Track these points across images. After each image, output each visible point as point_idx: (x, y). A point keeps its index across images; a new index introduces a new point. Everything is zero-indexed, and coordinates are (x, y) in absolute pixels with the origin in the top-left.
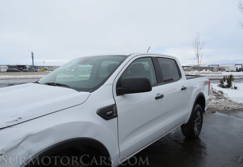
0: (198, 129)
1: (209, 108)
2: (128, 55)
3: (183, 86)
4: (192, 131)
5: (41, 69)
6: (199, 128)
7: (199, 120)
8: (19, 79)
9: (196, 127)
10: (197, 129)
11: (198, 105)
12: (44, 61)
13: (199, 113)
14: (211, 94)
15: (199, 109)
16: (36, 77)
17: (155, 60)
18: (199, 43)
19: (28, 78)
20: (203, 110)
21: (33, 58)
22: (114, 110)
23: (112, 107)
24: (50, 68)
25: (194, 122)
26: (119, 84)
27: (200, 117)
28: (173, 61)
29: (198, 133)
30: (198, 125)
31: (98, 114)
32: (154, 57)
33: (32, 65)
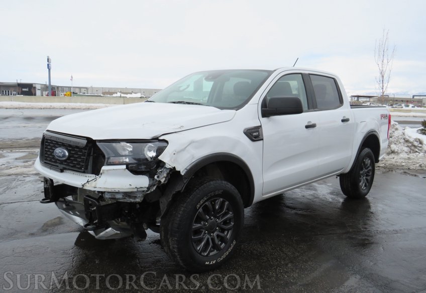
0: (365, 186)
1: (394, 165)
2: (273, 70)
3: (344, 117)
4: (356, 186)
5: (65, 93)
6: (367, 184)
7: (368, 172)
9: (362, 182)
10: (364, 184)
11: (367, 150)
13: (369, 161)
14: (400, 143)
15: (368, 156)
16: (70, 107)
17: (306, 78)
18: (385, 50)
20: (375, 158)
21: (49, 70)
22: (260, 132)
23: (258, 128)
24: (83, 90)
25: (359, 173)
26: (264, 105)
27: (370, 168)
28: (333, 80)
29: (366, 191)
30: (367, 179)
31: (245, 133)
32: (305, 74)
33: (48, 84)
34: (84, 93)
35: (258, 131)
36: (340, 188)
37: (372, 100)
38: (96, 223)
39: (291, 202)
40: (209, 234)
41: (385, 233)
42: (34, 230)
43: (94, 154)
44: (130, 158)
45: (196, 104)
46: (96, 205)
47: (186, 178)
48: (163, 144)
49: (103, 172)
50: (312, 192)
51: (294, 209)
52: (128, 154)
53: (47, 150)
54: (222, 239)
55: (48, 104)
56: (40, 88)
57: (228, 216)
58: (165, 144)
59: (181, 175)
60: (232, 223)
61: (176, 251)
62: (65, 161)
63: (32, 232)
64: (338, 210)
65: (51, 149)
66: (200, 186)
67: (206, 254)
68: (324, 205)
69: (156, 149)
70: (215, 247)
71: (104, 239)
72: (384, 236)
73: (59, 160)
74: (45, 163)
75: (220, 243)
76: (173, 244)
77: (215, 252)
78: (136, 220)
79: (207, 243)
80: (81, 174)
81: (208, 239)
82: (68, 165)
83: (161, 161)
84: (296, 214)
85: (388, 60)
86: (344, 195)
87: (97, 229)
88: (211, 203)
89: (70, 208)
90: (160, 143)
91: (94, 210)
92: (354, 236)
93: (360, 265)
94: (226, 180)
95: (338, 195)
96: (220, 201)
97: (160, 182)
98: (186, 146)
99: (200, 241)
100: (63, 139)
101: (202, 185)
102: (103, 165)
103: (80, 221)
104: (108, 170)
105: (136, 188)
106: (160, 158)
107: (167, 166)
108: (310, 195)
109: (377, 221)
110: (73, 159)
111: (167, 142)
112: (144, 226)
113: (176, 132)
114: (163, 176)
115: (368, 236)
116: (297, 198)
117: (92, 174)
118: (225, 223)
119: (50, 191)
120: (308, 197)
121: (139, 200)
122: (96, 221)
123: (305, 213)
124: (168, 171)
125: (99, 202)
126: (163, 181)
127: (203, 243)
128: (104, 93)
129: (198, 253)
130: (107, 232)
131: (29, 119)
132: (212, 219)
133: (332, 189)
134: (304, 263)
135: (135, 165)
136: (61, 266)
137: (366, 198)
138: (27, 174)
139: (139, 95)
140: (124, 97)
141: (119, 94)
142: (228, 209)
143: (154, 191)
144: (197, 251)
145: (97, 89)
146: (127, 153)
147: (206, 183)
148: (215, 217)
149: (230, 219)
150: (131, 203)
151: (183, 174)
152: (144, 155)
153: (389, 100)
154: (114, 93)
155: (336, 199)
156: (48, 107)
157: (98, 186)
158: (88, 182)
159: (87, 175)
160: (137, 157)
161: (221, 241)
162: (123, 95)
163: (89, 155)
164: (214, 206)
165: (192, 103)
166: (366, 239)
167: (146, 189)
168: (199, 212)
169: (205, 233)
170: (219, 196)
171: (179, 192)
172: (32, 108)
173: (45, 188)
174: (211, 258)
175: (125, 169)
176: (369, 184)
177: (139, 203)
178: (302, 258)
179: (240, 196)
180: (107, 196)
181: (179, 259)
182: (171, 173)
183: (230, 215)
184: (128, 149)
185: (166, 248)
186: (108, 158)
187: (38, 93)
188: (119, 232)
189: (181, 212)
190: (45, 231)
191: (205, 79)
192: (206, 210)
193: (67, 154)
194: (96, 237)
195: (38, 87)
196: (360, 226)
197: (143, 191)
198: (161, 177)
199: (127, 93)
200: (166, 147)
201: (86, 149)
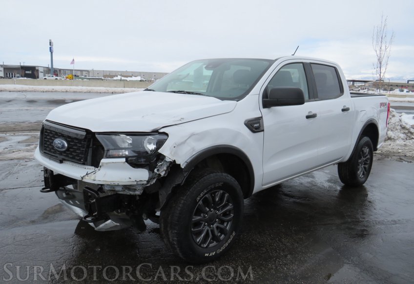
0: (363, 174)
1: (390, 152)
2: (274, 59)
3: (344, 106)
4: (354, 174)
5: (67, 76)
6: (365, 172)
7: (366, 160)
8: (42, 92)
9: (360, 170)
10: (362, 173)
11: (366, 139)
12: (73, 60)
13: (368, 150)
14: (397, 129)
15: (367, 144)
16: (72, 90)
17: (307, 67)
18: (383, 37)
19: (56, 91)
20: (374, 146)
21: (52, 53)
22: (261, 123)
23: (259, 120)
24: (84, 73)
25: (358, 162)
26: (265, 95)
27: (368, 157)
28: (334, 68)
29: (363, 180)
30: (365, 168)
31: (246, 124)
32: (307, 63)
33: (50, 66)
34: (86, 76)
35: (259, 123)
36: (338, 176)
37: (367, 84)
38: (95, 215)
39: (289, 189)
40: (209, 225)
41: (383, 224)
42: (35, 218)
43: (93, 145)
44: (130, 150)
45: (197, 94)
46: (95, 198)
47: (186, 171)
48: (163, 137)
49: (103, 165)
50: (310, 180)
51: (292, 197)
52: (127, 147)
53: (46, 140)
54: (222, 231)
55: (50, 88)
56: (42, 71)
57: (228, 208)
58: (165, 137)
59: (181, 168)
60: (232, 215)
61: (175, 243)
62: (64, 152)
63: (33, 219)
64: (335, 198)
65: (51, 139)
66: (201, 179)
67: (205, 246)
68: (323, 193)
69: (155, 141)
70: (215, 238)
71: (104, 230)
72: (383, 227)
73: (59, 151)
74: (45, 153)
75: (219, 234)
76: (172, 236)
77: (215, 243)
78: (136, 212)
79: (207, 235)
80: (80, 166)
81: (208, 230)
82: (67, 156)
83: (160, 154)
84: (294, 202)
85: (386, 46)
86: (342, 183)
87: (97, 221)
88: (211, 195)
89: (70, 197)
90: (160, 136)
91: (94, 202)
92: (353, 227)
93: (359, 257)
94: (226, 172)
95: (335, 182)
96: (221, 193)
97: (160, 175)
98: (187, 138)
99: (200, 233)
100: (63, 130)
101: (203, 177)
102: (103, 158)
103: (80, 212)
104: (107, 163)
105: (136, 181)
106: (160, 151)
107: (167, 159)
108: (308, 182)
109: (375, 211)
110: (72, 150)
111: (167, 135)
112: (143, 216)
113: (176, 125)
114: (162, 170)
115: (367, 226)
116: (296, 186)
117: (92, 166)
118: (225, 214)
119: (50, 180)
120: (306, 185)
121: (139, 193)
122: (96, 213)
123: (303, 202)
124: (168, 164)
125: (98, 194)
126: (162, 174)
127: (203, 235)
128: (104, 76)
129: (198, 245)
130: (106, 224)
131: (31, 102)
132: (211, 211)
133: (329, 176)
134: (304, 255)
135: (134, 158)
136: (62, 256)
137: (364, 186)
138: (29, 159)
139: (139, 78)
140: (124, 80)
141: (119, 78)
142: (228, 201)
143: (154, 184)
144: (197, 243)
145: (98, 72)
146: (126, 145)
147: (206, 175)
148: (215, 209)
149: (230, 211)
150: (131, 196)
151: (183, 167)
152: (144, 147)
153: (385, 85)
154: (114, 76)
155: (334, 187)
156: (50, 90)
157: (97, 179)
158: (87, 174)
159: (87, 167)
160: (137, 150)
161: (220, 232)
162: (123, 78)
163: (88, 147)
164: (214, 198)
165: (193, 93)
166: (364, 230)
167: (145, 182)
168: (199, 204)
169: (205, 225)
170: (220, 188)
171: (179, 185)
172: (35, 92)
173: (45, 178)
174: (211, 249)
175: (124, 163)
176: (367, 172)
177: (139, 195)
178: (301, 249)
179: (240, 187)
180: (106, 188)
181: (178, 251)
182: (171, 166)
183: (230, 207)
184: (128, 141)
185: (165, 240)
186: (108, 150)
187: (41, 75)
188: (119, 224)
189: (181, 205)
190: (46, 218)
191: (206, 68)
192: (206, 202)
193: (66, 145)
194: (96, 229)
195: (41, 70)
196: (359, 216)
197: (143, 184)
198: (161, 170)
199: (127, 77)
200: (166, 139)
201: (85, 141)
